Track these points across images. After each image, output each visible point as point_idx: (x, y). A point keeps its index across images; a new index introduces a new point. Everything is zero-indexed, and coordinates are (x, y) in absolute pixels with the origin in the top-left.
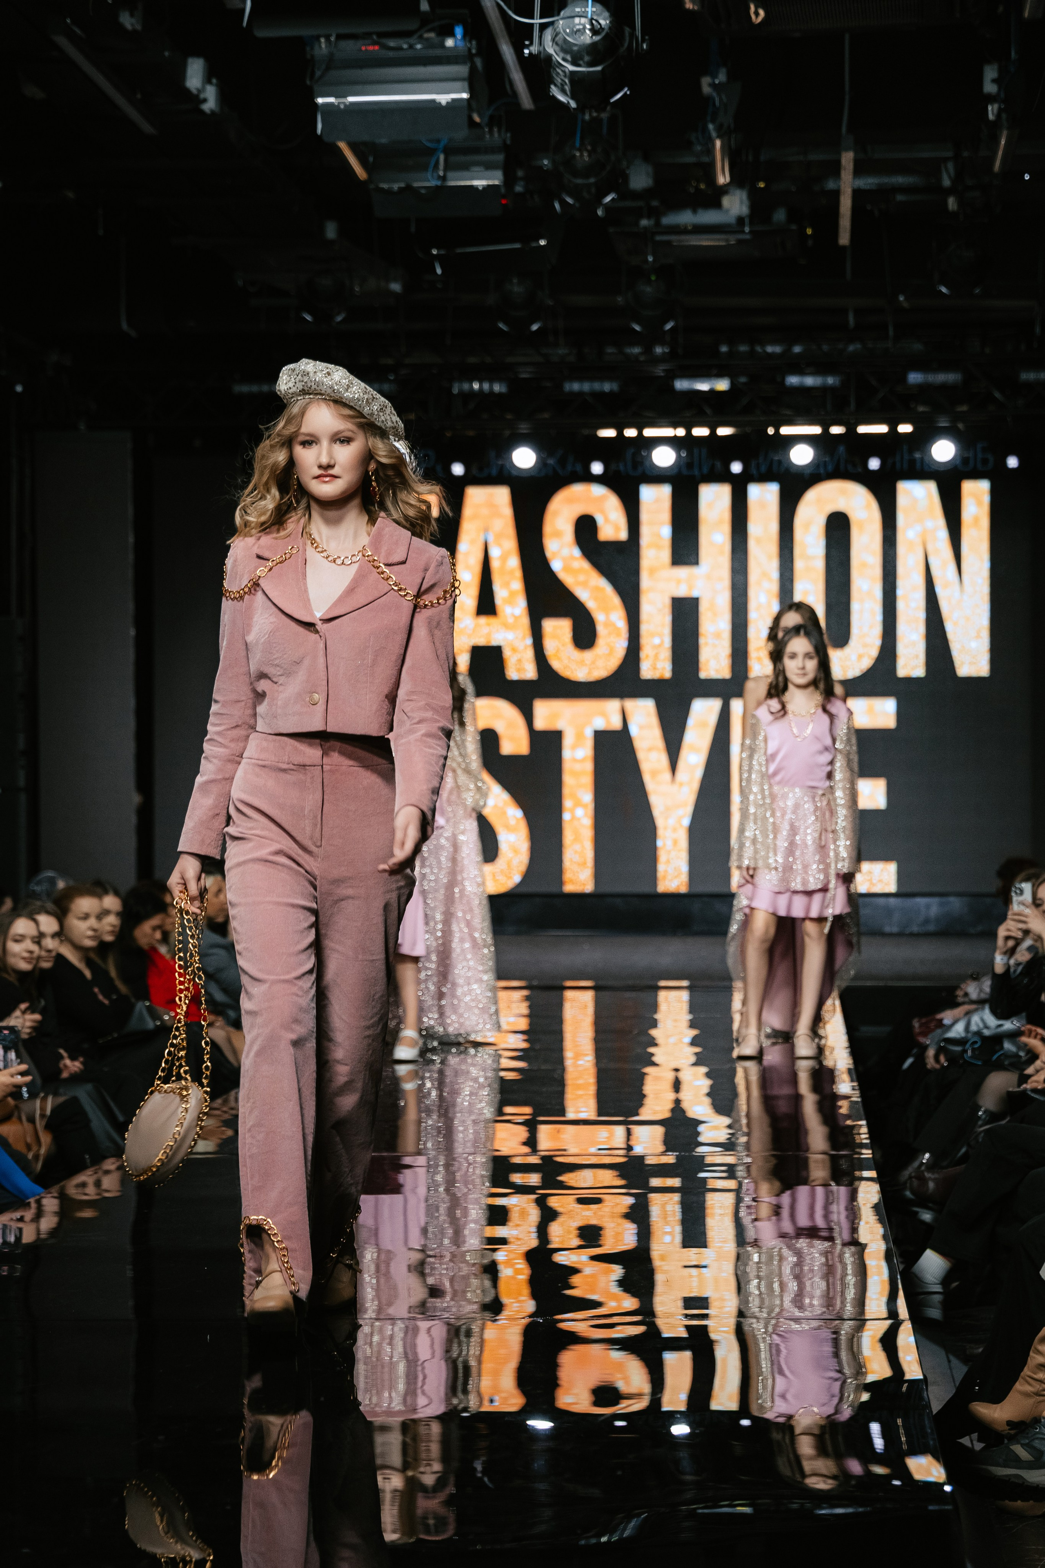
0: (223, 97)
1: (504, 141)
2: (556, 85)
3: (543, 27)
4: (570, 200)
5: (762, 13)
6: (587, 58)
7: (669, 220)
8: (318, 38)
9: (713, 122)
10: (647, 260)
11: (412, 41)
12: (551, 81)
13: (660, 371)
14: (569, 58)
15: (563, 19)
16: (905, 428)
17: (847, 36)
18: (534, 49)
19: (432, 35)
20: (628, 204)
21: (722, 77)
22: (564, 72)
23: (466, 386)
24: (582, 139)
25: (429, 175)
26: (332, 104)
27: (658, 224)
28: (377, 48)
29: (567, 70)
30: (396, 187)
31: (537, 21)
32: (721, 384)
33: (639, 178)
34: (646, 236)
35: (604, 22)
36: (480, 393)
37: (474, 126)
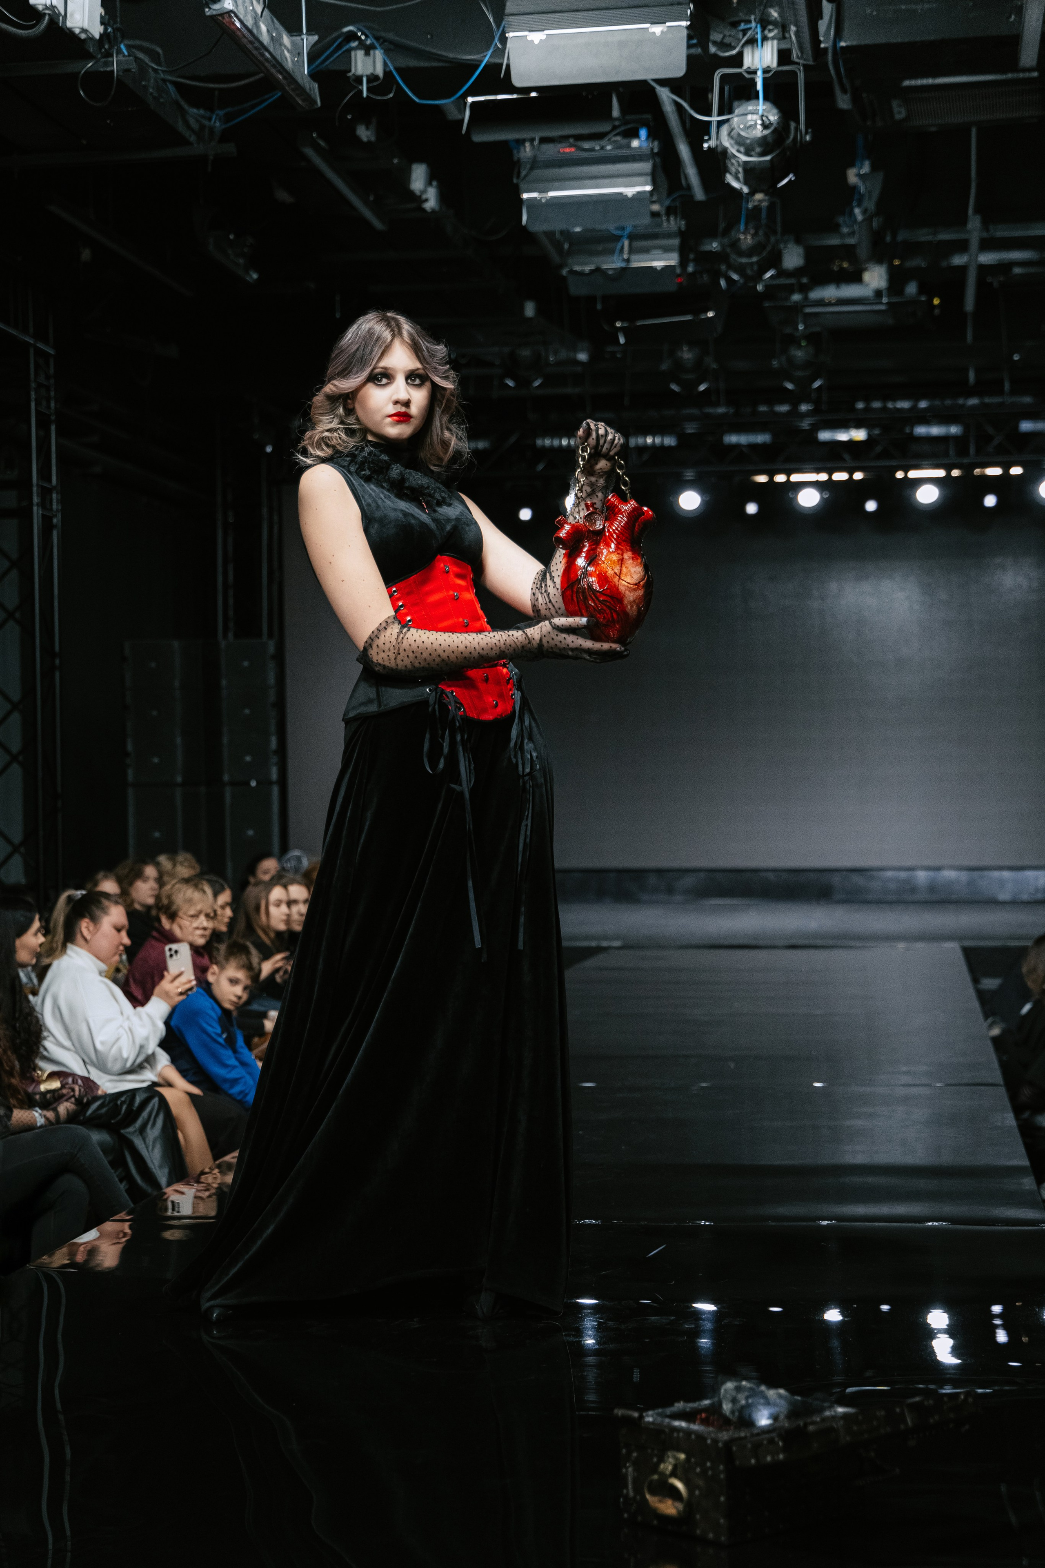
0: (443, 197)
1: (680, 228)
2: (731, 174)
3: (720, 124)
4: (735, 277)
5: (903, 111)
6: (758, 150)
7: (816, 294)
8: (521, 142)
9: (859, 205)
10: (798, 329)
11: (603, 142)
12: (726, 170)
13: (806, 424)
14: (742, 149)
15: (737, 116)
16: (1016, 471)
17: (974, 131)
18: (713, 143)
19: (618, 138)
20: (783, 281)
21: (866, 169)
22: (738, 162)
23: (640, 441)
24: (746, 224)
25: (615, 258)
26: (535, 199)
27: (806, 298)
28: (573, 149)
29: (740, 161)
30: (587, 269)
31: (715, 119)
32: (860, 435)
33: (793, 258)
34: (797, 308)
35: (773, 117)
36: (653, 446)
37: (655, 215)
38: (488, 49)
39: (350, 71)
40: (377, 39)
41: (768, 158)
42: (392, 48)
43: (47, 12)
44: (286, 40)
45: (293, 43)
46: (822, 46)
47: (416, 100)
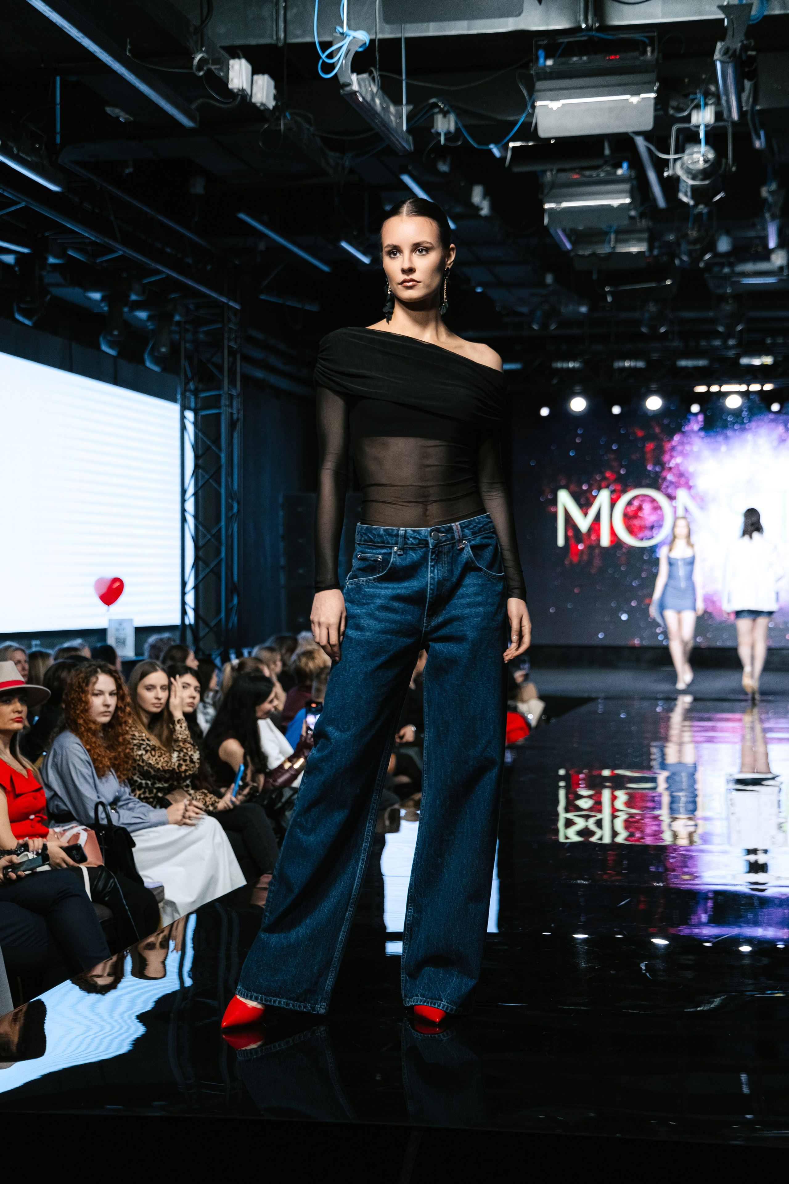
0: (492, 207)
1: (648, 226)
2: (682, 192)
3: (675, 160)
4: (685, 258)
6: (700, 177)
7: (740, 268)
8: (544, 172)
9: (769, 211)
10: (727, 292)
11: (598, 171)
12: (679, 190)
13: (732, 353)
14: (690, 176)
15: (687, 155)
18: (670, 173)
19: (608, 169)
20: (717, 260)
21: (774, 187)
22: (687, 185)
23: (621, 364)
24: (693, 224)
25: (605, 246)
26: (553, 208)
27: (733, 271)
28: (579, 176)
30: (587, 252)
32: (768, 360)
33: (724, 245)
34: (727, 277)
35: (711, 156)
36: (630, 368)
37: (632, 218)
38: (523, 112)
39: (432, 127)
40: (451, 106)
41: (707, 182)
42: (460, 114)
43: (240, 93)
44: (392, 109)
45: (397, 111)
46: (744, 109)
47: (475, 145)
